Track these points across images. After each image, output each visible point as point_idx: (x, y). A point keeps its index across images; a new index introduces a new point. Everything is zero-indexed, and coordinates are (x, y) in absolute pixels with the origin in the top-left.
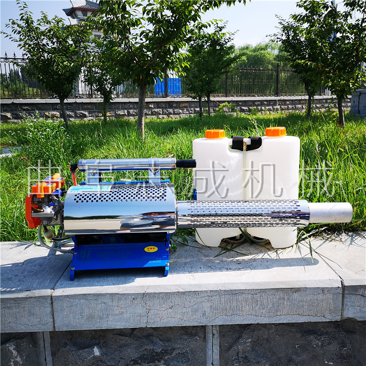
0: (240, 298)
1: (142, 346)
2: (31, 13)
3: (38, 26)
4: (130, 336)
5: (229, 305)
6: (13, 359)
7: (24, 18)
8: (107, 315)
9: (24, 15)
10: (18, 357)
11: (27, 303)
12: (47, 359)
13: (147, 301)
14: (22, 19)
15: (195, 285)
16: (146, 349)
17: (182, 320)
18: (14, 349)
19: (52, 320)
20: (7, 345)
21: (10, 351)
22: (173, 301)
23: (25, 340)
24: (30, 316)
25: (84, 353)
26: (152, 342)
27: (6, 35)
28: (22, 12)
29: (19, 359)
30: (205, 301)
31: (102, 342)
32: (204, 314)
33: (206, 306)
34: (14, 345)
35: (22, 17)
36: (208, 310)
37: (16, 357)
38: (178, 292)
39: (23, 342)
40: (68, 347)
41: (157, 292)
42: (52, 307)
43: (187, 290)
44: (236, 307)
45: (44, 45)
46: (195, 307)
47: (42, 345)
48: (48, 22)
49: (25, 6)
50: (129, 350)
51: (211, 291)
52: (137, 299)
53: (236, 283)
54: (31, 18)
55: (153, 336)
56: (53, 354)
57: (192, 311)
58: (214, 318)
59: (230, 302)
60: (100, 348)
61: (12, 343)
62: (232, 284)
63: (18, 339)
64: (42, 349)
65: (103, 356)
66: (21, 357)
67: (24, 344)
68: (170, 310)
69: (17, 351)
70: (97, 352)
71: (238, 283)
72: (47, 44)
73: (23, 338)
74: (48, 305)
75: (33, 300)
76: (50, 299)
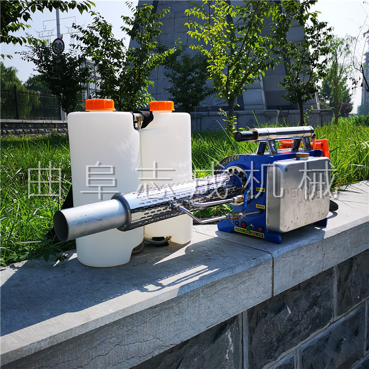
6: (229, 349)
10: (232, 344)
11: (256, 273)
12: (244, 340)
18: (230, 336)
19: (271, 285)
20: (227, 334)
21: (227, 340)
24: (258, 286)
29: (232, 348)
30: (348, 238)
33: (349, 242)
37: (231, 346)
46: (344, 245)
51: (351, 229)
52: (319, 246)
57: (343, 249)
61: (229, 330)
65: (293, 313)
67: (234, 327)
68: (334, 252)
69: (232, 338)
70: (289, 311)
74: (270, 270)
75: (261, 267)
76: (271, 263)
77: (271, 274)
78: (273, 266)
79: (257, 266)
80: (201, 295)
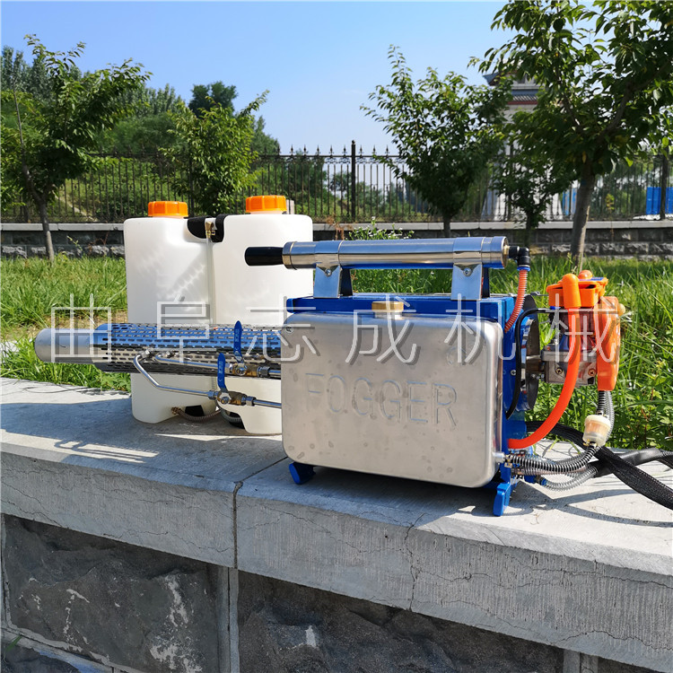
0: (653, 596)
1: (404, 655)
2: (409, 70)
3: (420, 92)
4: (383, 626)
5: (619, 607)
6: (174, 608)
7: (399, 80)
8: (332, 559)
9: (398, 75)
10: (182, 607)
11: (195, 500)
12: (231, 627)
13: (414, 547)
14: (395, 82)
15: (532, 536)
16: (412, 665)
17: (493, 615)
18: (176, 590)
19: (233, 545)
20: (166, 578)
21: (170, 591)
22: (473, 563)
23: (195, 576)
24: (198, 527)
25: (287, 632)
26: (429, 653)
27: (367, 111)
28: (397, 70)
29: (182, 612)
30: (555, 582)
31: (327, 620)
32: (549, 616)
33: (557, 596)
34: (176, 580)
35: (395, 79)
36: (560, 608)
37: (179, 607)
38: (487, 543)
39: (193, 581)
40: (263, 612)
41: (438, 532)
42: (235, 518)
43: (510, 544)
44: (640, 617)
45: (427, 124)
46: (528, 590)
47: (225, 597)
48: (438, 85)
49: (401, 60)
50: (377, 656)
51: (571, 560)
52: (393, 537)
53: (643, 554)
54: (410, 80)
55: (431, 638)
56: (241, 621)
57: (518, 600)
58: (576, 633)
59: (622, 600)
60: (321, 632)
61: (174, 577)
62: (633, 554)
63: (186, 571)
64: (224, 603)
65: (324, 653)
66: (187, 608)
67: (195, 584)
68: (465, 584)
69: (182, 595)
70: (311, 638)
71: (649, 556)
72: (433, 122)
73: (193, 572)
74: (229, 513)
75: (204, 495)
76: (231, 500)
77: (229, 522)
78: (235, 510)
79: (195, 489)
80: (93, 481)
